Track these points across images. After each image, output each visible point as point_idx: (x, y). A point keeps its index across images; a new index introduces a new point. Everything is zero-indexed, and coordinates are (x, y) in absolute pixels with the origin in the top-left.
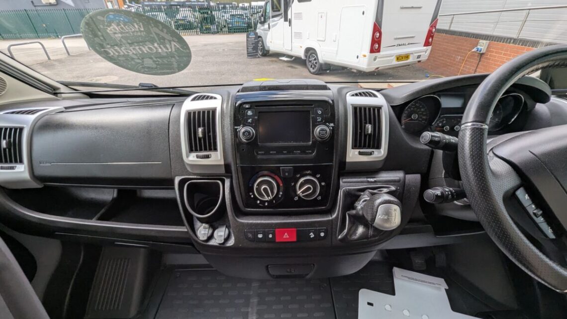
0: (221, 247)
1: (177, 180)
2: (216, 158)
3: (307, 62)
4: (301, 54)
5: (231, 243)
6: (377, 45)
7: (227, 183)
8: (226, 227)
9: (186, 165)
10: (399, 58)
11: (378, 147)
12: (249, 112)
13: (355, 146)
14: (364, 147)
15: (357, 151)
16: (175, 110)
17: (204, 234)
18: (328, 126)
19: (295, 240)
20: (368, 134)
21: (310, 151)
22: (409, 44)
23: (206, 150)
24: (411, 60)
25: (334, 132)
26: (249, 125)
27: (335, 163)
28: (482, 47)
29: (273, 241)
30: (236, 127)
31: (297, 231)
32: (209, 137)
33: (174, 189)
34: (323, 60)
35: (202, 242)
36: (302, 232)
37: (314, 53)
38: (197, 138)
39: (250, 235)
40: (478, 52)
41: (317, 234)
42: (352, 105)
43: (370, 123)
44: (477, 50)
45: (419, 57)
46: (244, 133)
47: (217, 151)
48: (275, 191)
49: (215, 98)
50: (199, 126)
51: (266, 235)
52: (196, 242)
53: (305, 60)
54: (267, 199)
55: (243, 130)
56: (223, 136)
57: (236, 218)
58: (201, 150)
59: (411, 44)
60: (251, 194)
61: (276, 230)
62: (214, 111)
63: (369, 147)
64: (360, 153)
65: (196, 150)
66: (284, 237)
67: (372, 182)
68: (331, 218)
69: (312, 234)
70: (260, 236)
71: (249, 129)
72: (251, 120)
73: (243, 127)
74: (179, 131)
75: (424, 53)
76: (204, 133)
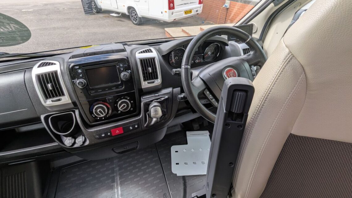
0: (82, 147)
1: (42, 117)
2: (65, 99)
3: (130, 17)
4: (125, 11)
5: (87, 143)
6: (172, 5)
7: (77, 112)
8: (83, 136)
9: (46, 107)
10: (186, 12)
11: (157, 78)
12: (79, 70)
13: (145, 80)
14: (150, 79)
15: (146, 82)
16: (27, 75)
17: (70, 143)
18: (128, 72)
19: (123, 132)
20: (150, 73)
21: (121, 87)
22: (190, 3)
23: (57, 96)
24: (193, 13)
25: (131, 75)
26: (81, 78)
27: (136, 91)
28: (227, 5)
29: (111, 136)
30: (73, 81)
31: (123, 128)
32: (57, 88)
33: (41, 122)
34: (141, 16)
35: (69, 147)
36: (125, 128)
37: (134, 11)
38: (49, 91)
39: (97, 137)
40: (226, 7)
41: (133, 127)
42: (139, 59)
43: (150, 67)
44: (225, 6)
45: (197, 11)
46: (79, 83)
47: (65, 96)
48: (106, 111)
49: (55, 64)
50: (48, 83)
51: (106, 134)
52: (66, 148)
53: (129, 15)
54: (102, 116)
55: (78, 82)
56: (66, 87)
57: (87, 130)
58: (53, 97)
59: (192, 3)
60: (93, 115)
61: (111, 130)
62: (56, 72)
63: (152, 79)
64: (148, 83)
65: (50, 97)
66: (117, 132)
67: (157, 96)
68: (139, 118)
69: (131, 127)
70: (103, 135)
71: (81, 80)
72: (81, 75)
73: (78, 80)
74: (34, 87)
75: (199, 8)
76: (52, 86)
